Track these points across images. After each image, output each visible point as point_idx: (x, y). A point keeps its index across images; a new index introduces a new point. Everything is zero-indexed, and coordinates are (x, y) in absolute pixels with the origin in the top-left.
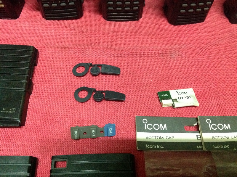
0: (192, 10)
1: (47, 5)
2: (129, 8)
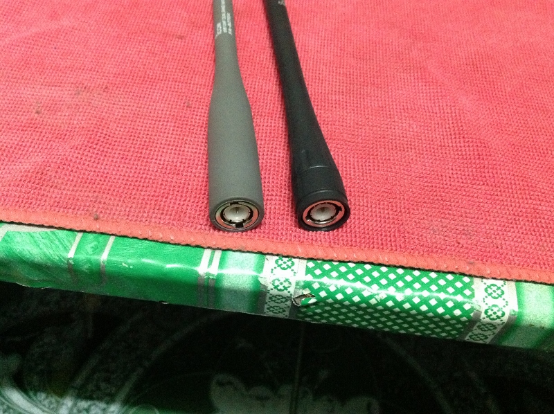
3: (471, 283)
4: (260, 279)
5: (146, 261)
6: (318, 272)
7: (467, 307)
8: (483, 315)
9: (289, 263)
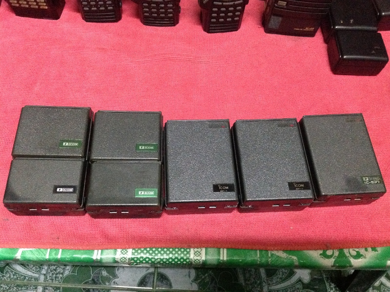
0: (222, 20)
1: (87, 9)
2: (163, 15)
3: (190, 251)
4: (116, 259)
5: (74, 256)
6: (136, 254)
7: (188, 261)
8: (193, 263)
9: (126, 252)
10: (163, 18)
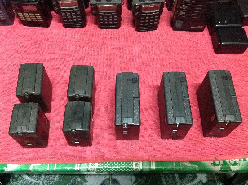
0: (147, 24)
1: (66, 20)
2: (112, 23)
3: (132, 164)
4: (88, 169)
5: (64, 168)
6: (100, 166)
7: (131, 169)
8: (135, 171)
9: (94, 165)
10: (111, 24)
